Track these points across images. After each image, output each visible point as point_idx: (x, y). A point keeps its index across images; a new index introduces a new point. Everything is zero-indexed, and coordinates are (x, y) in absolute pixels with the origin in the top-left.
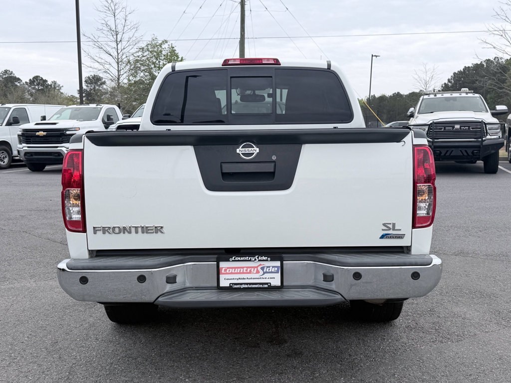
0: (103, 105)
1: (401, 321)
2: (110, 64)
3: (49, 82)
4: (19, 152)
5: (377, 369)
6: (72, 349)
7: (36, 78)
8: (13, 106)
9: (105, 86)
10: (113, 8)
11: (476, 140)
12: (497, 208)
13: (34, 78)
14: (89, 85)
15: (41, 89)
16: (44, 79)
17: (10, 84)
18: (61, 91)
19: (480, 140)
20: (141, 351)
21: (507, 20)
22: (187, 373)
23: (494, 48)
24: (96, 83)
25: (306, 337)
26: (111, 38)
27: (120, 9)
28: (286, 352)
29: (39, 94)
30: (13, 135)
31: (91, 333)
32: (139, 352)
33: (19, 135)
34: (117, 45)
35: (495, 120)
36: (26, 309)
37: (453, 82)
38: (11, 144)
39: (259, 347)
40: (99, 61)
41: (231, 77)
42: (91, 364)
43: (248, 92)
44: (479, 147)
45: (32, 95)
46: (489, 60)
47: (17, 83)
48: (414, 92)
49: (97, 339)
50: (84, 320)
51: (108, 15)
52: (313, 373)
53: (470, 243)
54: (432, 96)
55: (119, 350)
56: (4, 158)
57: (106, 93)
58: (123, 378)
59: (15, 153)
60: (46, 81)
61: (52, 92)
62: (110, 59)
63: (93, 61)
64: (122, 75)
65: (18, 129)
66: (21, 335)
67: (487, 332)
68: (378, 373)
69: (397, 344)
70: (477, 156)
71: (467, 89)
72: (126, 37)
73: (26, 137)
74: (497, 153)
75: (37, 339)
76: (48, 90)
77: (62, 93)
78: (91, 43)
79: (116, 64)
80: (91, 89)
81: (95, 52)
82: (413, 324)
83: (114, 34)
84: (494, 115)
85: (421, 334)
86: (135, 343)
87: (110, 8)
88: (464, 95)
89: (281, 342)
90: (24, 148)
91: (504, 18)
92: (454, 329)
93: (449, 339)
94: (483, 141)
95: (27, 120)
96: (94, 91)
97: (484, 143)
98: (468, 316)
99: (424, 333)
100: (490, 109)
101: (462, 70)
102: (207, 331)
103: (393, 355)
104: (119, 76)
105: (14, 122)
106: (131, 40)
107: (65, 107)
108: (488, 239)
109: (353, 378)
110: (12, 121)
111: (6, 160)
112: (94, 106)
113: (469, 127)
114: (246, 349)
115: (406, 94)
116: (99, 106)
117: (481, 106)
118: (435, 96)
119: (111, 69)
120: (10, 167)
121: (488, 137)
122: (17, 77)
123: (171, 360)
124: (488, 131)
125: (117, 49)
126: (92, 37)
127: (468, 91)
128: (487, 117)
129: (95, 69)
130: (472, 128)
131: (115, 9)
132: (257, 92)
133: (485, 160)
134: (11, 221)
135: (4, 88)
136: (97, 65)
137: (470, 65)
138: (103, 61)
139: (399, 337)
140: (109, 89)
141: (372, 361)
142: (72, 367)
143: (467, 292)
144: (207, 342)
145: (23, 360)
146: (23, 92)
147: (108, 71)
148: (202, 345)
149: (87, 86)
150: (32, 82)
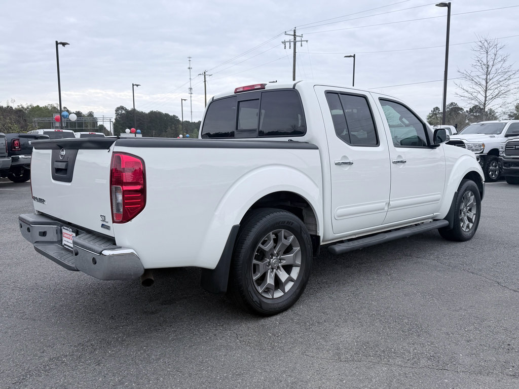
7: (475, 107)
17: (454, 113)
27: (493, 47)
41: (238, 102)
47: (459, 112)
51: (482, 53)
79: (484, 92)
122: (460, 107)
125: (487, 79)
126: (465, 73)
146: (464, 118)
150: (471, 110)
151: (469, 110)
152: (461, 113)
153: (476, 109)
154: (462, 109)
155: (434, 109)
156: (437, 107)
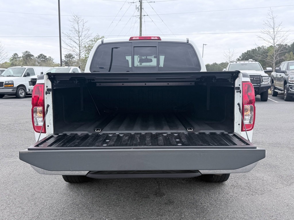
0: (71, 67)
1: (228, 182)
2: (76, 47)
3: (47, 57)
4: (29, 90)
5: (218, 212)
6: (43, 199)
7: (41, 55)
8: (27, 67)
9: (74, 59)
10: (77, 20)
11: (257, 84)
12: (271, 119)
13: (40, 55)
14: (67, 58)
15: (44, 60)
16: (45, 55)
17: (28, 58)
18: (53, 61)
19: (259, 84)
20: (81, 200)
21: (270, 26)
22: (107, 215)
23: (264, 40)
24: (70, 57)
25: (176, 192)
26: (76, 34)
27: (81, 20)
28: (164, 201)
29: (42, 62)
30: (27, 81)
31: (54, 188)
32: (80, 200)
33: (29, 82)
34: (79, 38)
35: (267, 75)
36: (20, 173)
37: (242, 58)
38: (26, 86)
39: (149, 198)
40: (70, 45)
41: (134, 47)
42: (52, 208)
43: (143, 58)
44: (258, 88)
45: (39, 63)
46: (259, 47)
47: (32, 57)
48: (223, 63)
49: (57, 192)
50: (52, 181)
51: (75, 23)
52: (181, 215)
53: (260, 137)
54: (235, 63)
55: (69, 199)
56: (22, 93)
57: (75, 62)
58: (70, 218)
59: (28, 90)
60: (46, 56)
61: (49, 62)
62: (75, 45)
63: (67, 45)
64: (82, 52)
65: (29, 79)
66: (15, 190)
67: (277, 189)
68: (219, 215)
69: (228, 196)
70: (258, 93)
71: (252, 60)
72: (84, 34)
73: (33, 82)
74: (267, 91)
75: (24, 192)
76: (47, 61)
77: (53, 62)
78: (66, 37)
79: (79, 47)
80: (68, 61)
81: (68, 41)
82: (235, 184)
83: (77, 32)
84: (266, 72)
85: (240, 190)
86: (78, 195)
87: (76, 20)
88: (250, 62)
89: (161, 195)
90: (32, 88)
91: (269, 25)
92: (258, 187)
93: (256, 193)
94: (260, 85)
95: (34, 74)
96: (69, 61)
97: (261, 86)
98: (265, 179)
99: (242, 189)
100: (264, 70)
101: (246, 52)
102: (120, 188)
103: (226, 203)
104: (80, 53)
105: (27, 75)
106: (86, 36)
107: (53, 68)
108: (269, 135)
109: (204, 219)
110: (26, 75)
111: (23, 94)
112: (67, 67)
113: (254, 78)
114: (141, 199)
115: (219, 63)
116: (69, 67)
117: (259, 68)
118: (236, 63)
119: (76, 50)
120: (25, 97)
121: (263, 83)
122: (32, 54)
123: (98, 206)
124: (263, 80)
125: (79, 40)
126: (67, 34)
127: (252, 61)
128: (262, 73)
129: (68, 49)
130: (255, 79)
131: (78, 20)
132: (148, 57)
133: (262, 95)
134: (21, 125)
135: (26, 60)
136: (69, 48)
137: (250, 50)
138: (72, 46)
139: (228, 192)
140: (76, 61)
141: (215, 207)
142: (41, 210)
143: (262, 164)
144: (120, 194)
145: (14, 205)
146: (35, 61)
147: (75, 51)
148: (116, 196)
149: (66, 59)
150: (39, 57)
151: (37, 57)
152: (33, 58)
153: (42, 56)
154: (33, 55)
155: (14, 54)
156: (16, 54)
